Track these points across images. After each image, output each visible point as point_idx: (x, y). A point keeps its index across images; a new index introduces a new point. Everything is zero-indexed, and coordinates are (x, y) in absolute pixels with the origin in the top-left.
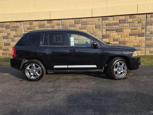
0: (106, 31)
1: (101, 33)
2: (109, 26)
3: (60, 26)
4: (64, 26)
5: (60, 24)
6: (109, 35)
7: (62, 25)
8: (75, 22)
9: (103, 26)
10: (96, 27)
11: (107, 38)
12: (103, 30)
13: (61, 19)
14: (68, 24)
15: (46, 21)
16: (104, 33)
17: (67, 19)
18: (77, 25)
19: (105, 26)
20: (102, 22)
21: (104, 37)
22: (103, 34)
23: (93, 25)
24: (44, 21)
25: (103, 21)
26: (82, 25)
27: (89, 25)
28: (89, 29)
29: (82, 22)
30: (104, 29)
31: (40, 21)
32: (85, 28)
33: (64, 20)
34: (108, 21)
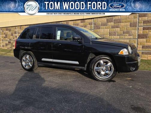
0: (143, 30)
1: (137, 33)
2: (148, 24)
3: (92, 25)
4: (96, 25)
5: (92, 23)
6: (147, 34)
7: (94, 24)
8: (107, 21)
9: (139, 24)
10: (131, 26)
11: (143, 38)
12: (140, 29)
13: (93, 18)
14: (100, 23)
15: (80, 21)
16: (141, 32)
17: (100, 17)
18: (109, 23)
19: (142, 24)
20: (139, 20)
21: (140, 36)
22: (139, 33)
23: (127, 23)
24: (78, 21)
25: (140, 18)
26: (114, 23)
27: (123, 23)
28: (122, 28)
29: (115, 20)
30: (141, 27)
31: (74, 21)
32: (117, 27)
33: (96, 19)
34: (147, 17)
